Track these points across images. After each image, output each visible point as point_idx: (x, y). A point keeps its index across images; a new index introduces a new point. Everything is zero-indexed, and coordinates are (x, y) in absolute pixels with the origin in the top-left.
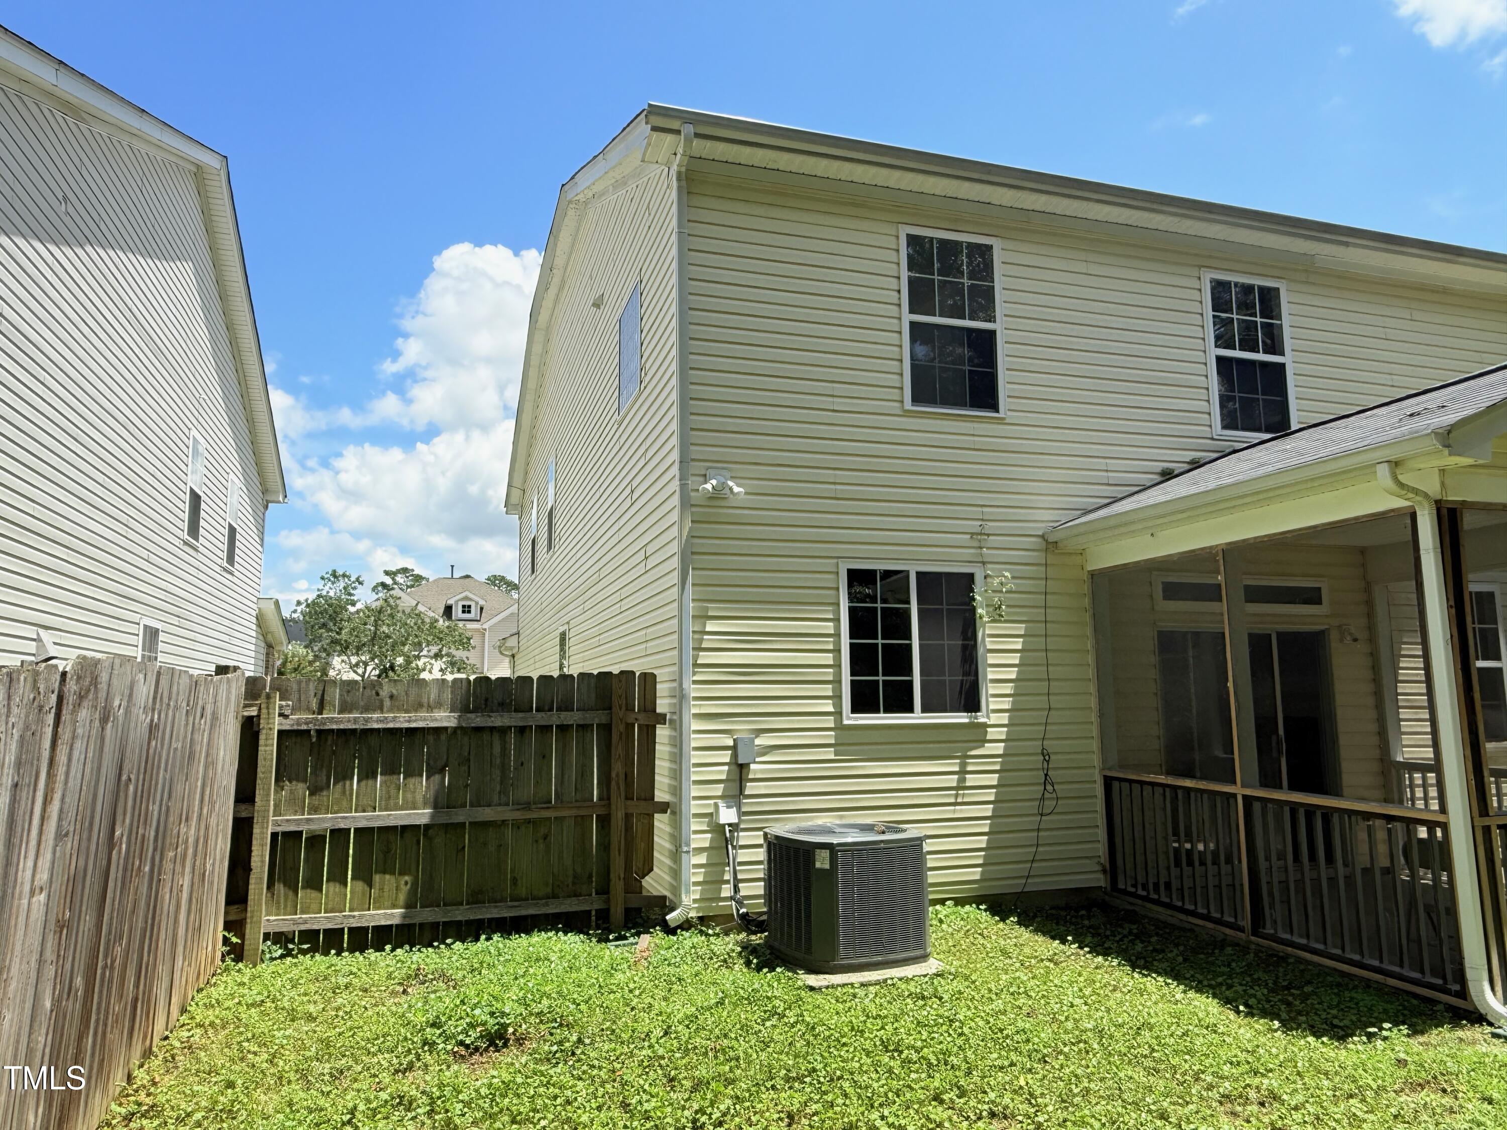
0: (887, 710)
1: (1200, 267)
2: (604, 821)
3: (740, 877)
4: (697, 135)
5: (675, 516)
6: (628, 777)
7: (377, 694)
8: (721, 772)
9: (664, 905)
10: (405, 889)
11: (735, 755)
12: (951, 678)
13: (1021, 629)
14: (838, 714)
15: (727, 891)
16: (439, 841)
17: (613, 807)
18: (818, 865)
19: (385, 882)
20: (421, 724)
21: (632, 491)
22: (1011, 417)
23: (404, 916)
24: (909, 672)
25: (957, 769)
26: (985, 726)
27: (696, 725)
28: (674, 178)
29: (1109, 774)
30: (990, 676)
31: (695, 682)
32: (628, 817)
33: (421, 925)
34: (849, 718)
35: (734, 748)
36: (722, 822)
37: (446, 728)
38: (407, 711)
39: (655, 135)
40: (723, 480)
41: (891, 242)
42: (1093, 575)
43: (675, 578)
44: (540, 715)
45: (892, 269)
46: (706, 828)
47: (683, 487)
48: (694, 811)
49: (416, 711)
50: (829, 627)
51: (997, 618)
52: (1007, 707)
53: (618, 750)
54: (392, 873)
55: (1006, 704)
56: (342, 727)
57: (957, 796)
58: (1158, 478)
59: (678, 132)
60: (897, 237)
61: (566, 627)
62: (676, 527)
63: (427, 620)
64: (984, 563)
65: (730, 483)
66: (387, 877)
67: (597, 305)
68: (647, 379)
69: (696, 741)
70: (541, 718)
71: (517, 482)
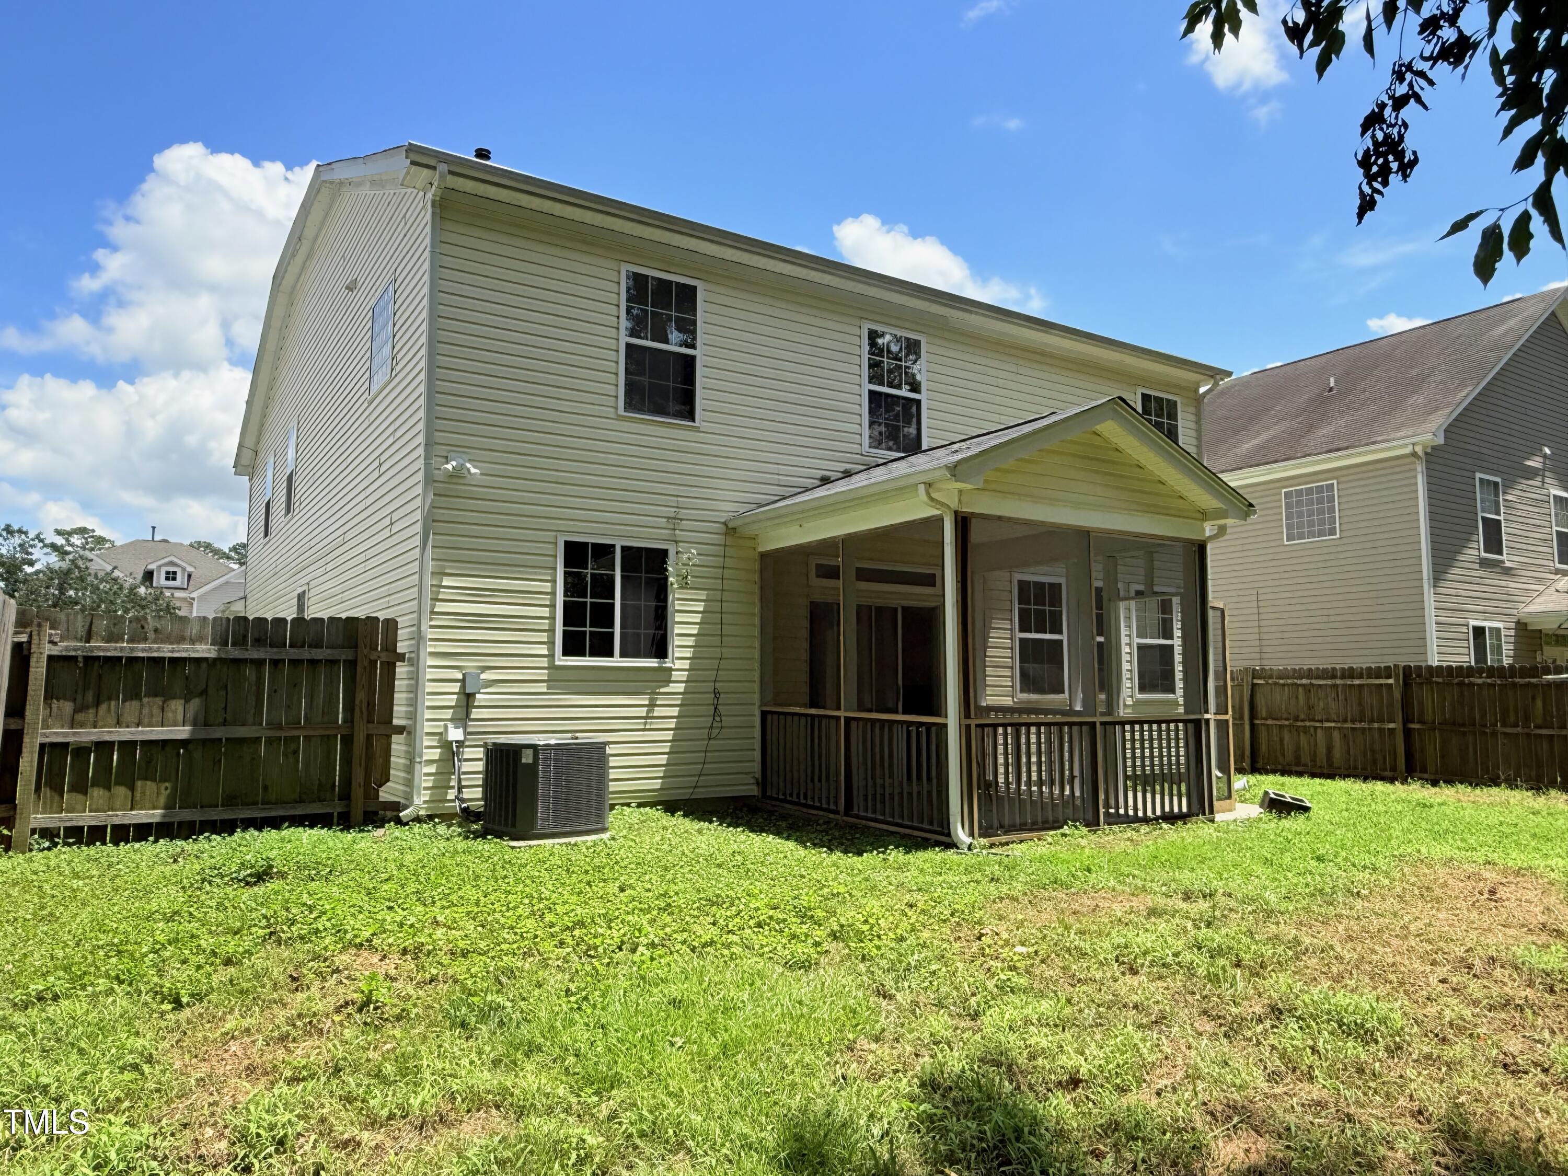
0: (592, 654)
1: (861, 318)
2: (348, 741)
3: (463, 783)
4: (450, 172)
5: (419, 489)
6: (370, 704)
7: (143, 627)
8: (452, 700)
9: (397, 807)
10: (164, 794)
11: (463, 687)
12: (646, 632)
13: (703, 595)
14: (551, 656)
15: (452, 794)
16: (197, 755)
17: (356, 728)
18: (524, 761)
19: (145, 788)
20: (184, 655)
21: (380, 465)
22: (704, 426)
23: (164, 816)
24: (612, 625)
25: (647, 702)
26: (671, 669)
27: (430, 662)
28: (429, 204)
29: (765, 709)
30: (676, 631)
31: (431, 627)
32: (369, 737)
33: (180, 823)
34: (560, 660)
35: (463, 681)
36: (450, 739)
37: (206, 659)
38: (172, 643)
39: (414, 168)
40: (461, 461)
41: (613, 276)
42: (763, 556)
43: (417, 541)
44: (292, 650)
45: (613, 298)
46: (435, 744)
47: (427, 464)
48: (426, 730)
49: (178, 643)
50: (547, 587)
51: (684, 586)
52: (688, 655)
53: (361, 678)
54: (154, 780)
55: (688, 653)
56: (109, 654)
57: (645, 724)
58: (818, 483)
59: (434, 168)
60: (619, 272)
61: (305, 588)
62: (420, 498)
63: (127, 585)
64: (676, 542)
65: (468, 465)
66: (149, 783)
67: (351, 288)
68: (398, 368)
69: (430, 674)
70: (295, 654)
71: (250, 443)
